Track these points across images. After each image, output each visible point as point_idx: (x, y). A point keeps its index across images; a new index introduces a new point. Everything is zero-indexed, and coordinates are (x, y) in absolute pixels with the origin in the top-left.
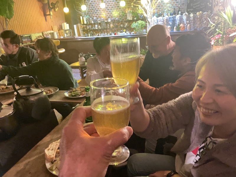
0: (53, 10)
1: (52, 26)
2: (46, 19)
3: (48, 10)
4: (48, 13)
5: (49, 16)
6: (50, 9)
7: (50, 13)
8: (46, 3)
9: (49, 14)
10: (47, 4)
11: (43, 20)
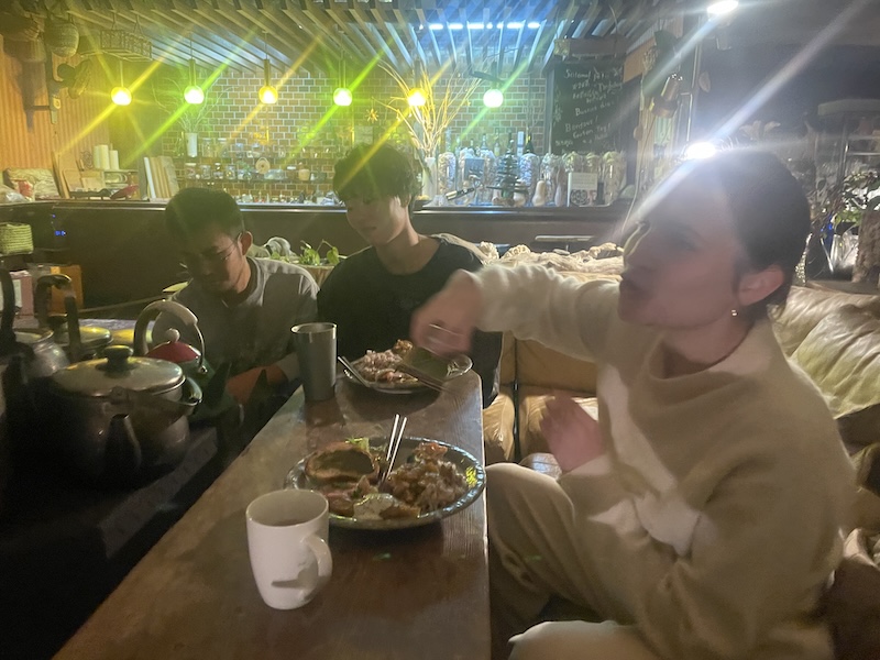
1: (53, 153)
2: (30, 124)
3: (44, 89)
4: (42, 101)
5: (47, 112)
6: (53, 86)
7: (50, 101)
8: (39, 64)
10: (43, 65)
11: (20, 125)
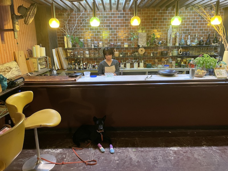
0: (21, 21)
1: (14, 53)
2: (3, 39)
3: (10, 20)
5: (12, 32)
6: (14, 18)
7: (14, 26)
8: (7, 7)
9: (12, 28)
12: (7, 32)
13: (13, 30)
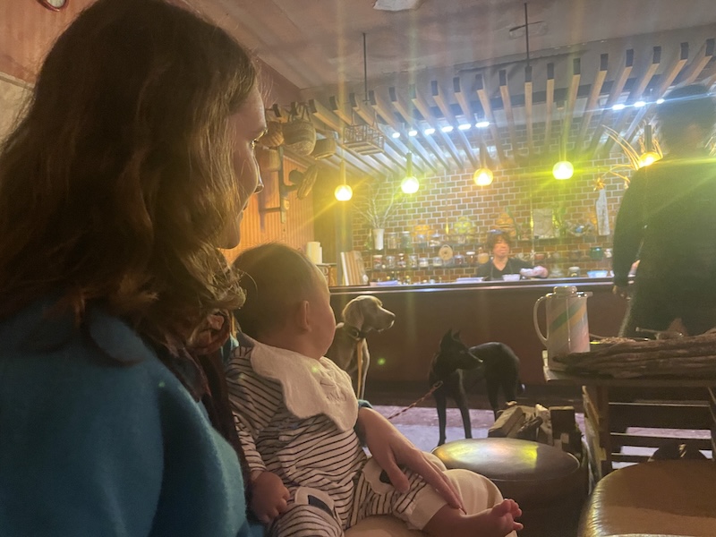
0: (293, 194)
2: (262, 224)
3: (277, 194)
5: (277, 213)
6: (284, 190)
7: (281, 203)
8: (274, 171)
9: (278, 205)
10: (277, 173)
11: (256, 226)
12: (269, 214)
13: (279, 209)
